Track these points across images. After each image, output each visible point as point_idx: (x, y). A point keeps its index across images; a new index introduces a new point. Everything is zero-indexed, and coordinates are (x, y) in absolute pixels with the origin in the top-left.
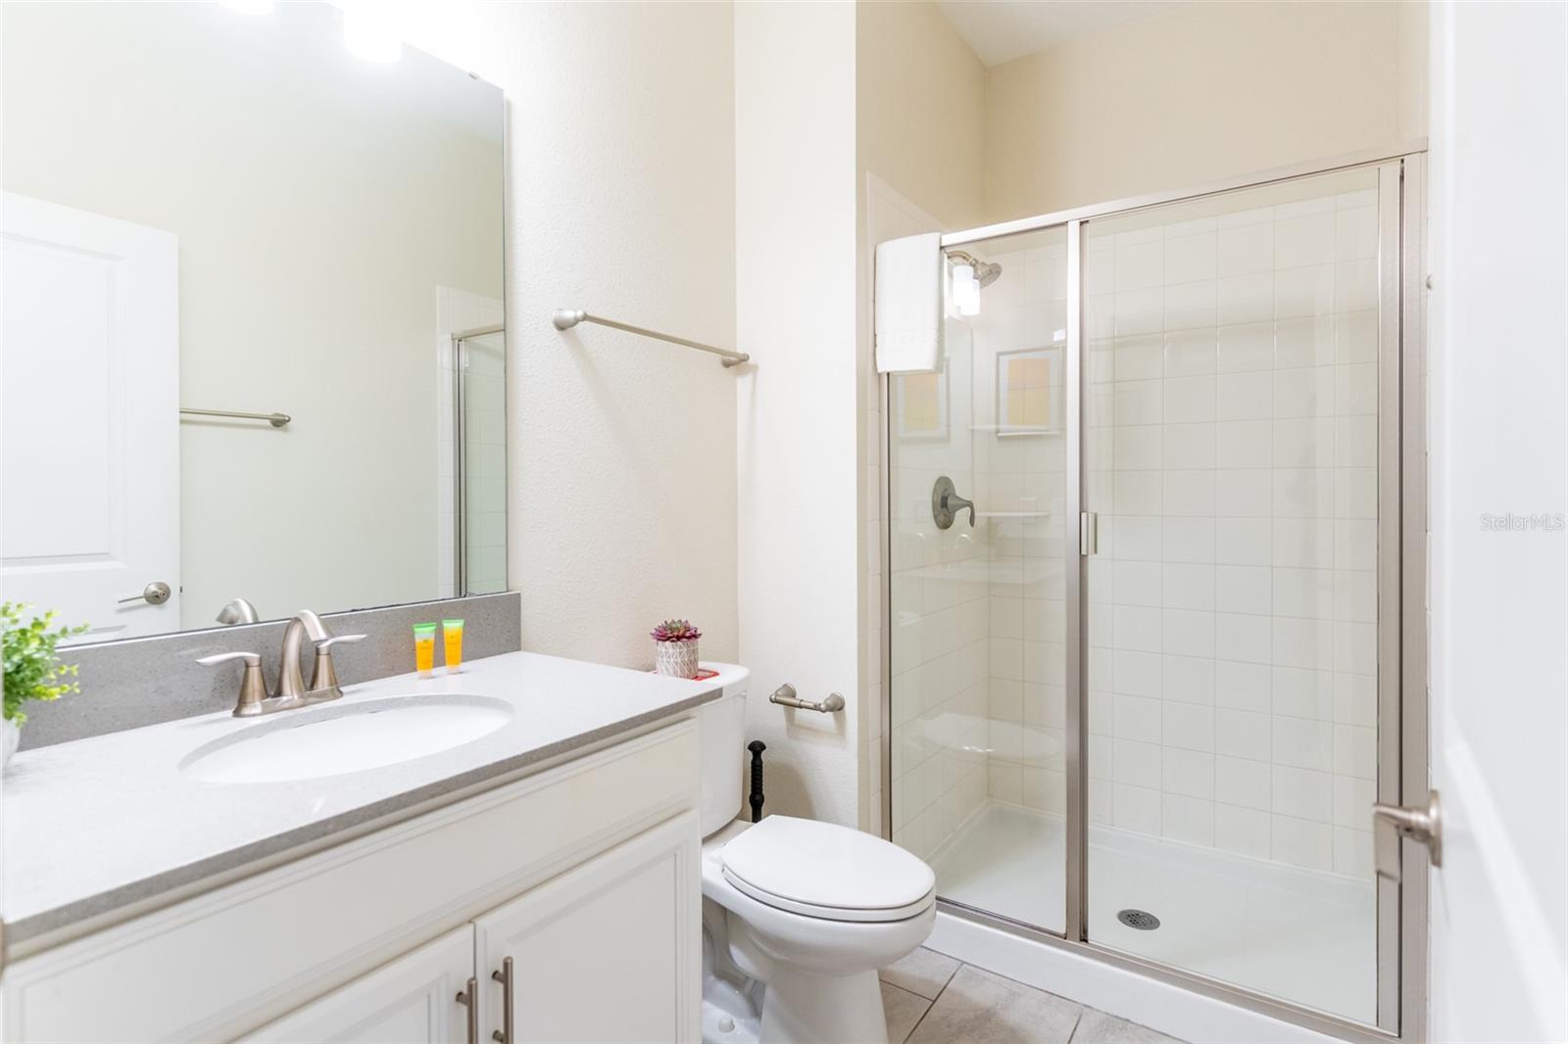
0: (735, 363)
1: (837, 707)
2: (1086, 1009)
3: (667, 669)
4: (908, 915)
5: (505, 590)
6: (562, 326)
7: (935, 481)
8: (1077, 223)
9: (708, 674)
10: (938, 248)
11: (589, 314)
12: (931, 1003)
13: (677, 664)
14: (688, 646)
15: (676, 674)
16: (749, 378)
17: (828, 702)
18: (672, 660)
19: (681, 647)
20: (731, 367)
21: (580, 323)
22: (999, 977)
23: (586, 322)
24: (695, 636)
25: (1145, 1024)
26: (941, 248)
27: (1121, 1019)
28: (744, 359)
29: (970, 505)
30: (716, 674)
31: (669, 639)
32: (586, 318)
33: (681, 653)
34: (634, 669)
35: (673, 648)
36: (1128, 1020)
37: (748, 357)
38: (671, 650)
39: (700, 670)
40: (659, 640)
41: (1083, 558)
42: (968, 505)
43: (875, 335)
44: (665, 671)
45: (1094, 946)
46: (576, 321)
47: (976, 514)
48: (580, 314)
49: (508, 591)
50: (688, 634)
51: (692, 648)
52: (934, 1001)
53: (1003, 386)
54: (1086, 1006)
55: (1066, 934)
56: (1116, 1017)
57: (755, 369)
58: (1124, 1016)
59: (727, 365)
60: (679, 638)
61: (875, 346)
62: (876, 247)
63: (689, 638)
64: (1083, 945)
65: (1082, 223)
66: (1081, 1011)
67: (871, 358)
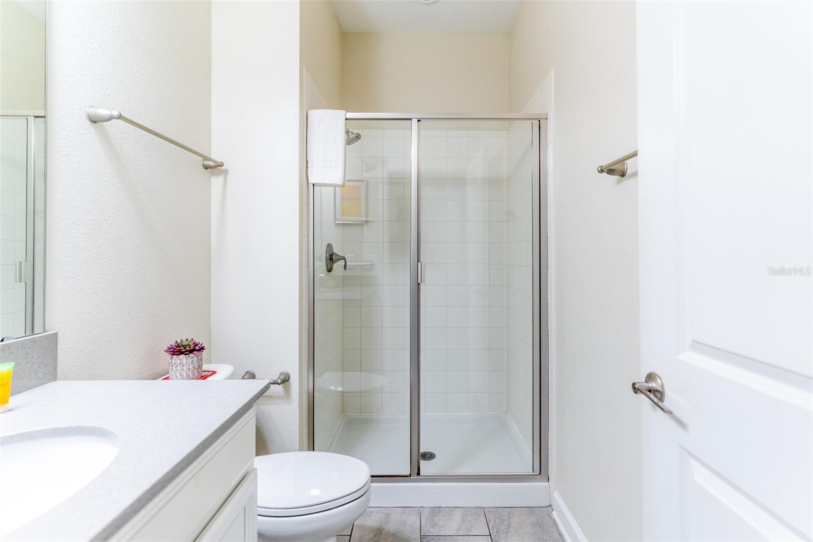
0: (212, 167)
1: (285, 380)
2: (421, 509)
3: (181, 375)
4: (362, 494)
5: (43, 331)
6: (94, 120)
7: (326, 246)
8: (417, 120)
9: (209, 373)
10: (345, 119)
11: (123, 115)
12: (349, 537)
13: (189, 369)
14: (198, 356)
15: (188, 378)
16: (221, 179)
17: (281, 377)
18: (185, 368)
19: (192, 358)
20: (208, 169)
21: (114, 120)
22: (378, 508)
23: (119, 120)
24: (202, 349)
25: (448, 506)
26: (346, 119)
27: (437, 507)
28: (221, 165)
29: (344, 258)
30: (214, 373)
31: (182, 353)
32: (120, 117)
33: (192, 362)
34: (145, 379)
35: (187, 358)
36: (440, 507)
37: (223, 164)
38: (184, 361)
39: (204, 371)
40: (173, 355)
41: (419, 284)
42: (343, 259)
43: (307, 162)
44: (179, 377)
45: (422, 476)
46: (110, 118)
47: (348, 264)
48: (115, 113)
49: (45, 332)
50: (197, 348)
51: (200, 357)
52: (351, 536)
53: (338, 198)
54: (420, 507)
55: (410, 474)
56: (435, 507)
57: (226, 172)
58: (437, 506)
59: (206, 167)
60: (191, 351)
61: (307, 168)
62: (307, 112)
63: (198, 350)
64: (419, 477)
65: (418, 121)
66: (419, 510)
67: (305, 174)
